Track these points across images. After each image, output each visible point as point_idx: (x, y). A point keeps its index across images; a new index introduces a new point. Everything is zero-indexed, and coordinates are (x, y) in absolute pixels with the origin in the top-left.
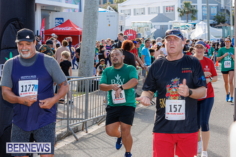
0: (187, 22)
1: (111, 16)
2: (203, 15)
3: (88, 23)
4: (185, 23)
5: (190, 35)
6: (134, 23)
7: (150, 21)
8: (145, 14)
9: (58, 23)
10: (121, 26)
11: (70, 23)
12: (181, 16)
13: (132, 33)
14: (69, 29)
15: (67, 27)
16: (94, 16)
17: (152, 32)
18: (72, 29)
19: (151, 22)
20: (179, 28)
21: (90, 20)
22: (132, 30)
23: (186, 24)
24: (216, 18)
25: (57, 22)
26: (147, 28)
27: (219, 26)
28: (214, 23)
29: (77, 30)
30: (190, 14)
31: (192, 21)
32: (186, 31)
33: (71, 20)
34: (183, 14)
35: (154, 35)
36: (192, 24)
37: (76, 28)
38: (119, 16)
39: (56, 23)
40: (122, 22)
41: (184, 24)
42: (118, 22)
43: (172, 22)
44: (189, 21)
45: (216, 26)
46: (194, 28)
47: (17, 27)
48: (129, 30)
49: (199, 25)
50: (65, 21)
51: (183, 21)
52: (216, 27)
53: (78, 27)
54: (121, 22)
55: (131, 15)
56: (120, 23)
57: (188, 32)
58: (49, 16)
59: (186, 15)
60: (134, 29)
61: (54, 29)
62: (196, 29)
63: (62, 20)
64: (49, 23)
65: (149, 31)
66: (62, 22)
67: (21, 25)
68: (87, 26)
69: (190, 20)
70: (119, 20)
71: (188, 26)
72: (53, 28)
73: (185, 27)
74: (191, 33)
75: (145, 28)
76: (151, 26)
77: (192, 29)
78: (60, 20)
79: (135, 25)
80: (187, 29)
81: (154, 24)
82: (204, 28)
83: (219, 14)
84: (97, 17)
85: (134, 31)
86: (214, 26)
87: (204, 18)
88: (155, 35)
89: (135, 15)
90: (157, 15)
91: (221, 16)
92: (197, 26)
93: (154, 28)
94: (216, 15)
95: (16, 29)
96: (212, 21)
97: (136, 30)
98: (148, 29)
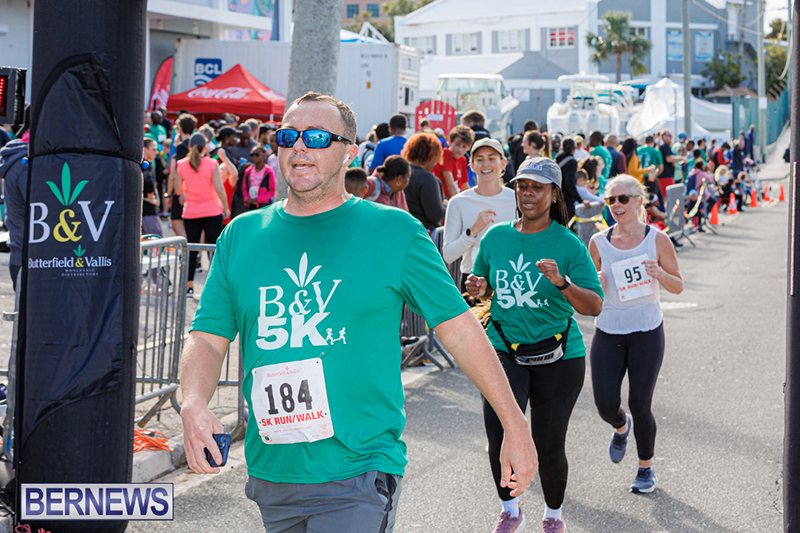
0: (618, 80)
1: (374, 56)
2: (670, 59)
3: (306, 77)
4: (611, 82)
5: (626, 124)
6: (446, 79)
7: (499, 73)
8: (480, 52)
9: (205, 74)
10: (407, 90)
11: (243, 75)
12: (596, 59)
13: (441, 113)
14: (238, 94)
15: (234, 89)
16: (325, 56)
17: (503, 111)
18: (247, 94)
19: (500, 77)
20: (592, 99)
21: (313, 68)
22: (442, 103)
23: (616, 87)
24: (711, 69)
25: (202, 71)
26: (487, 95)
27: (720, 94)
28: (703, 84)
29: (263, 97)
30: (628, 56)
31: (632, 79)
32: (613, 110)
33: (245, 67)
34: (603, 55)
35: (510, 121)
36: (634, 87)
37: (261, 91)
38: (401, 58)
39: (196, 74)
40: (409, 75)
41: (608, 86)
42: (397, 77)
43: (568, 80)
44: (623, 76)
45: (711, 95)
46: (641, 101)
47: (88, 83)
48: (430, 103)
49: (655, 90)
50: (226, 68)
51: (603, 77)
52: (711, 100)
53: (268, 89)
54: (406, 77)
55: (435, 54)
56: (404, 79)
57: (619, 113)
58: (176, 51)
59: (613, 57)
60: (448, 99)
61: (190, 95)
62: (645, 102)
63: (216, 66)
64: (175, 75)
65: (493, 107)
66: (217, 72)
67: (101, 78)
68: (301, 86)
69: (625, 72)
70: (401, 70)
71: (619, 92)
72: (187, 89)
73: (611, 95)
74: (630, 116)
75: (482, 95)
76: (502, 91)
77: (632, 104)
78: (210, 65)
79: (451, 85)
80: (615, 101)
81: (510, 84)
82: (673, 102)
83: (721, 57)
84: (333, 58)
85: (448, 106)
86: (703, 94)
87: (672, 68)
88: (513, 121)
89: (449, 53)
90: (520, 55)
91: (725, 64)
92: (648, 94)
93: (510, 97)
94: (710, 60)
95: (84, 91)
96: (697, 80)
97: (453, 104)
98: (493, 101)
